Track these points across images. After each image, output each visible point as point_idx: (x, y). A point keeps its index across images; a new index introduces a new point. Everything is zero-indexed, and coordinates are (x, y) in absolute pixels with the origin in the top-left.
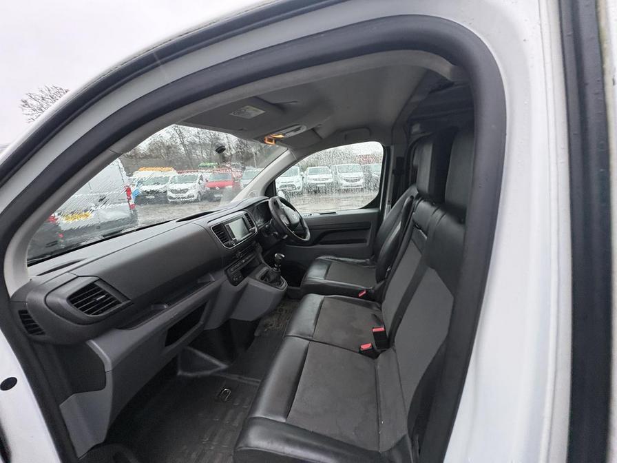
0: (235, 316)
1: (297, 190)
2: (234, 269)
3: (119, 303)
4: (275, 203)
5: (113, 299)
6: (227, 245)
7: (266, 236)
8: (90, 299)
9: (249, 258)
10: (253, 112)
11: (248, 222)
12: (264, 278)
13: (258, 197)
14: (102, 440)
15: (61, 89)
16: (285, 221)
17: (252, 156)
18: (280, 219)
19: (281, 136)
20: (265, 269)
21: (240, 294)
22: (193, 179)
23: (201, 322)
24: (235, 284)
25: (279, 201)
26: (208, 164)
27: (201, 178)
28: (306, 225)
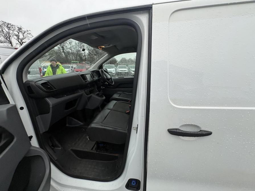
0: (87, 107)
1: (113, 74)
2: (87, 90)
3: (53, 89)
4: (102, 71)
5: (52, 88)
6: (85, 81)
7: (98, 82)
8: (47, 86)
9: (92, 88)
10: (94, 37)
11: (92, 76)
12: (98, 95)
13: (96, 69)
14: (47, 130)
15: (5, 22)
16: (105, 77)
17: (95, 59)
18: (103, 76)
19: (104, 47)
20: (98, 93)
21: (89, 98)
22: (68, 67)
23: (76, 106)
24: (87, 95)
25: (103, 71)
26: (76, 62)
27: (72, 67)
28: (113, 80)
